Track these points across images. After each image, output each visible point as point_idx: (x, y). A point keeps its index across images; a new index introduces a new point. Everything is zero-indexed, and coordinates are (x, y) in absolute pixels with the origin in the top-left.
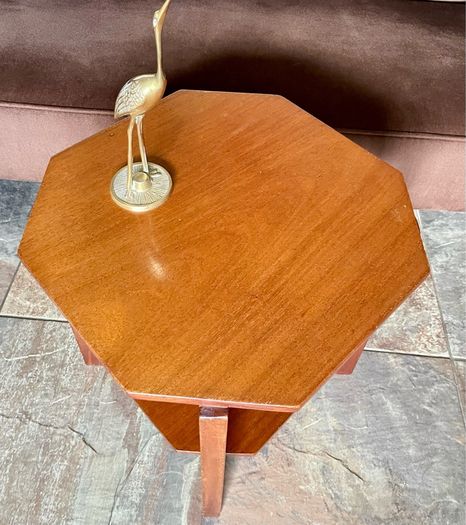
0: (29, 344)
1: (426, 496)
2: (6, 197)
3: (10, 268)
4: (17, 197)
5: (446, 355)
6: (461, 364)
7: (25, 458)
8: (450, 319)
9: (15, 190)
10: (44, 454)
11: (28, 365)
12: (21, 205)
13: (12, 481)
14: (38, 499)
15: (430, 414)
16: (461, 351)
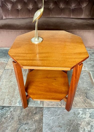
0: (10, 72)
1: (83, 88)
2: (4, 54)
3: (6, 63)
4: (6, 54)
5: (85, 70)
6: (88, 71)
7: (11, 87)
8: (85, 65)
9: (6, 53)
10: (15, 86)
11: (11, 75)
12: (7, 55)
13: (9, 89)
14: (14, 92)
15: (83, 77)
16: (88, 69)
